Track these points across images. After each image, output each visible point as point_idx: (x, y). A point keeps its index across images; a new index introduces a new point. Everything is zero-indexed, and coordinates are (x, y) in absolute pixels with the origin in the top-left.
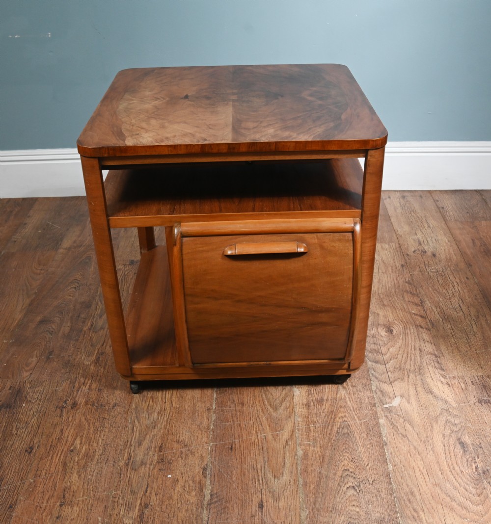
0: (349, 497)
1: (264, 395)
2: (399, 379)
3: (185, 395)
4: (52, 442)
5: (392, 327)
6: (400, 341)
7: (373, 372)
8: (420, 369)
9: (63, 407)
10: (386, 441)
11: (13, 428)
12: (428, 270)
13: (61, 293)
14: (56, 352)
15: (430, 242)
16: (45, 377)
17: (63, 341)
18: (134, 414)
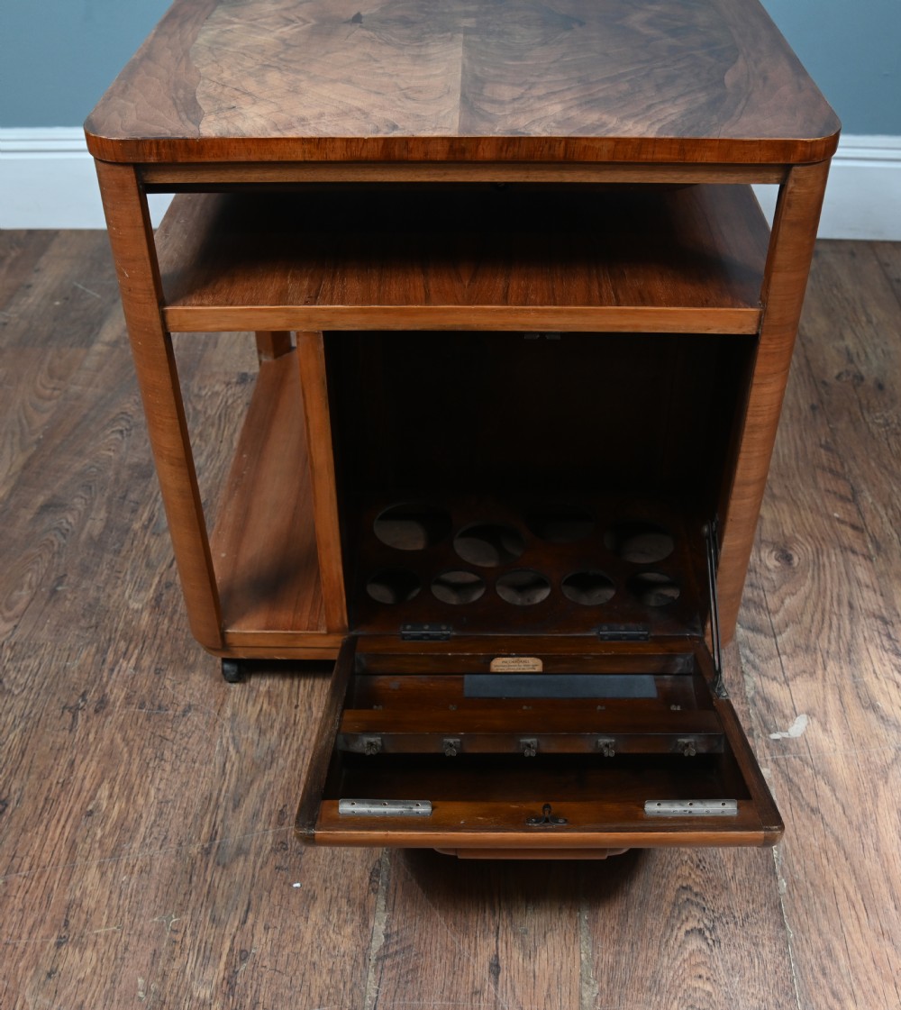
0: (691, 955)
2: (805, 672)
4: (49, 790)
5: (791, 549)
6: (808, 582)
7: (748, 652)
8: (849, 651)
9: (77, 708)
12: (867, 420)
13: (92, 443)
14: (72, 578)
15: (872, 357)
16: (44, 635)
17: (88, 554)
18: (228, 731)
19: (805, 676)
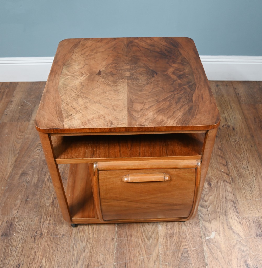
1: (142, 229)
2: (214, 219)
3: (100, 228)
4: (30, 260)
5: (211, 181)
6: (215, 192)
7: (200, 213)
8: (225, 212)
9: (35, 236)
10: (207, 263)
11: (9, 250)
12: (230, 140)
13: (32, 153)
14: (31, 196)
15: (232, 119)
16: (25, 214)
17: (34, 189)
18: (73, 241)
19: (214, 220)
